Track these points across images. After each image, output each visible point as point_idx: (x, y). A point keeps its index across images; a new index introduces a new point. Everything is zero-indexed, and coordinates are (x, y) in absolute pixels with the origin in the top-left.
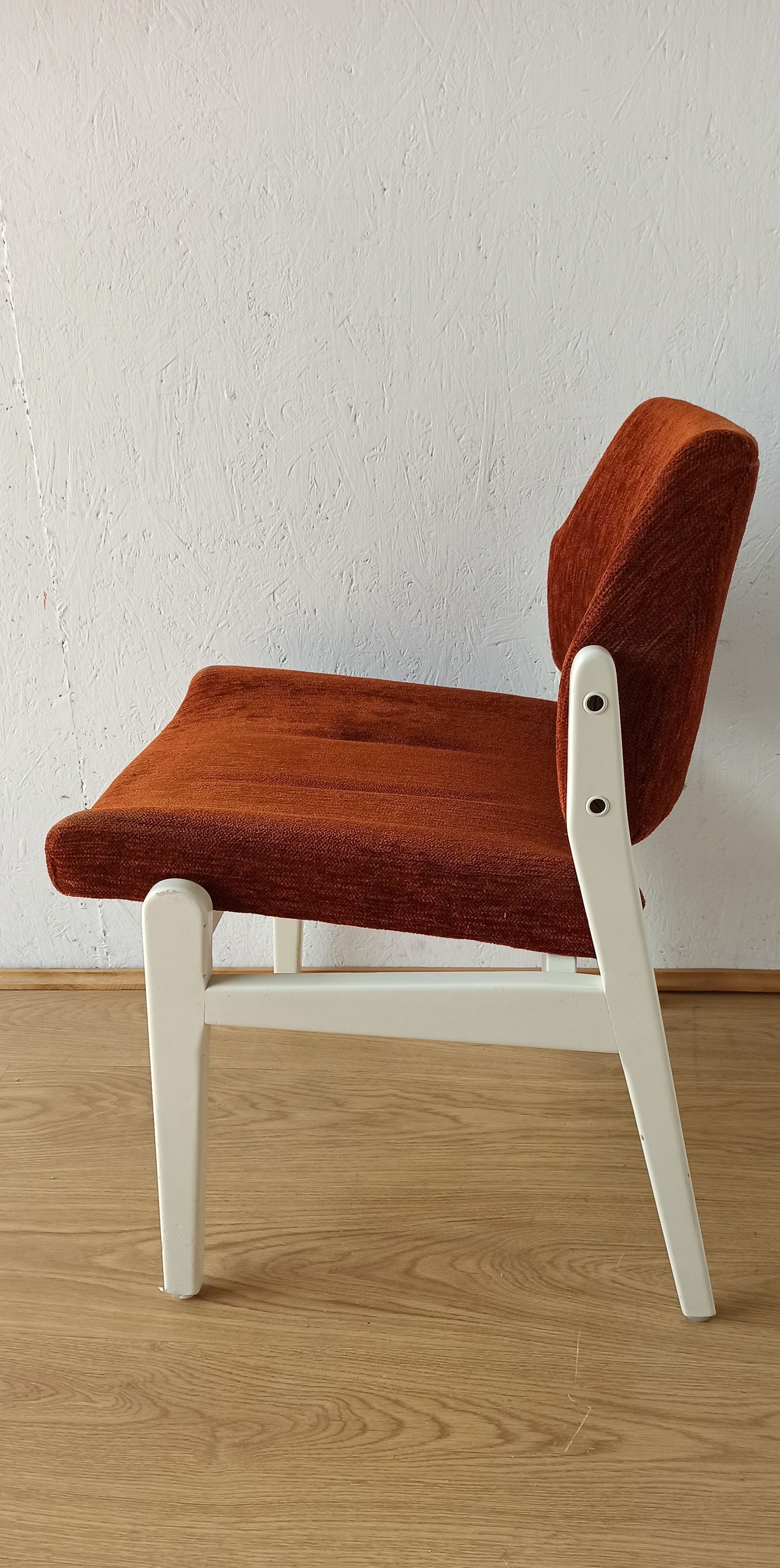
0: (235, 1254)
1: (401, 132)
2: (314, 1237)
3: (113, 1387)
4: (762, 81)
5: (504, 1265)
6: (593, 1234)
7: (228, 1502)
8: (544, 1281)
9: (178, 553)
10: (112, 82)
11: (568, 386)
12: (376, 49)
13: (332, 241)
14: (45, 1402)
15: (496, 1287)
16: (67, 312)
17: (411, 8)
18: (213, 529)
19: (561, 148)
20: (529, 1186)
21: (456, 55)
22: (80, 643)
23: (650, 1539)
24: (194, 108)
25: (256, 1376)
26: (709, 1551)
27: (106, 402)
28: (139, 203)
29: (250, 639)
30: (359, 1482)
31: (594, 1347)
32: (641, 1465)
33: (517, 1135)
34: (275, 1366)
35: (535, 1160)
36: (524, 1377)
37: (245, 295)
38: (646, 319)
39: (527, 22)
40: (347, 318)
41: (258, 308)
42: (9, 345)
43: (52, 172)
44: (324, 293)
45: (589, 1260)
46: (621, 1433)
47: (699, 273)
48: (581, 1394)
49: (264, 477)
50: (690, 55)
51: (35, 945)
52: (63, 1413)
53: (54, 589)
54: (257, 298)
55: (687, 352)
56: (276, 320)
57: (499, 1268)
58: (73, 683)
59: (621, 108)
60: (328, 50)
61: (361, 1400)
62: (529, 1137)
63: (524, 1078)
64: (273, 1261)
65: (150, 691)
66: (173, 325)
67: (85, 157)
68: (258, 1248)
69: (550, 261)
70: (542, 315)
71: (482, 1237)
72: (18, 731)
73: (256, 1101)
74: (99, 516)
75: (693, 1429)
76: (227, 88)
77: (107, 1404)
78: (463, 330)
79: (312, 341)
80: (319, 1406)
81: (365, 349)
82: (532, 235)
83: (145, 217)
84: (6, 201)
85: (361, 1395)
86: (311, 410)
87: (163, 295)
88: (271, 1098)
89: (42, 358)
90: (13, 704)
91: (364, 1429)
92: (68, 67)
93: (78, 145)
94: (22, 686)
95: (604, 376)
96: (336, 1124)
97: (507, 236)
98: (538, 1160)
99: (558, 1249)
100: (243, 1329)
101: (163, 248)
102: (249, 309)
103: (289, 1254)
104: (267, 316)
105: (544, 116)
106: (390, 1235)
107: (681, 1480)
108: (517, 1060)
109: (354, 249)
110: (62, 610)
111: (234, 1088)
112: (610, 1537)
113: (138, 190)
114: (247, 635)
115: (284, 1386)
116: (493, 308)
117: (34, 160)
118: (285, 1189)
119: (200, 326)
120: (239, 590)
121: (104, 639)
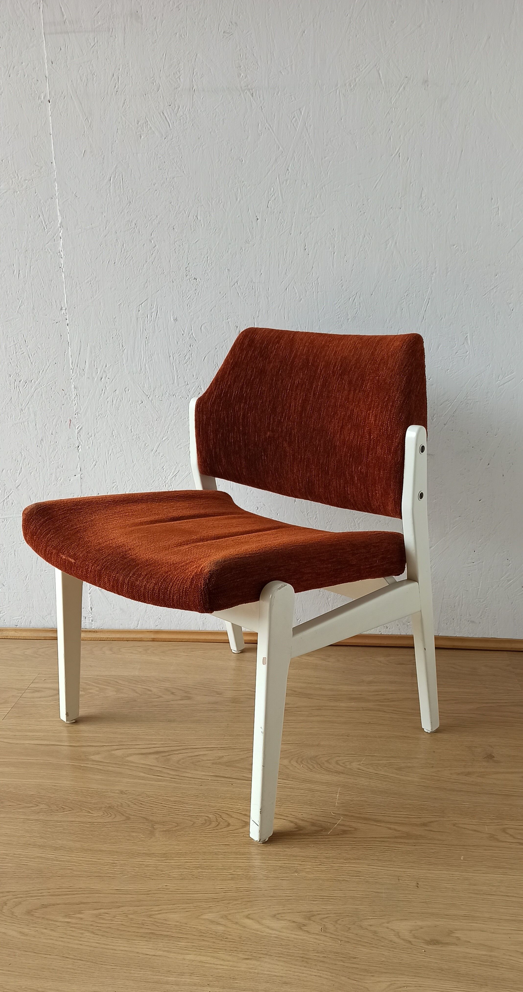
0: (163, 756)
1: (267, 191)
2: (205, 749)
3: (102, 808)
4: (448, 173)
5: (303, 762)
6: (350, 750)
7: (160, 852)
8: (323, 768)
9: (143, 400)
10: (121, 162)
11: (350, 320)
12: (255, 151)
13: (230, 244)
14: (66, 813)
15: (298, 771)
16: (92, 274)
17: (273, 132)
18: (162, 388)
19: (348, 202)
20: (318, 730)
21: (295, 155)
22: (88, 447)
23: (367, 866)
24: (162, 176)
25: (174, 804)
26: (395, 871)
27: (109, 321)
28: (132, 221)
29: (179, 447)
30: (226, 845)
31: (346, 794)
32: (365, 839)
33: (314, 708)
34: (184, 801)
35: (322, 719)
36: (310, 806)
37: (185, 269)
38: (389, 287)
39: (331, 141)
40: (237, 282)
41: (191, 275)
42: (60, 290)
43: (88, 205)
44: (225, 269)
45: (347, 760)
46: (357, 827)
47: (417, 265)
48: (338, 812)
49: (190, 362)
50: (412, 159)
51: (52, 615)
52: (76, 817)
53: (75, 418)
54: (190, 271)
55: (411, 305)
56: (200, 282)
57: (300, 763)
58: (83, 468)
59: (378, 183)
60: (231, 150)
61: (227, 814)
62: (320, 709)
63: (320, 684)
64: (183, 759)
65: (124, 474)
66: (146, 283)
67: (105, 198)
68: (175, 754)
69: (341, 257)
70: (336, 284)
71: (292, 750)
72: (51, 494)
73: (174, 691)
74: (102, 379)
75: (392, 826)
76: (180, 167)
77: (99, 815)
78: (296, 290)
79: (218, 293)
80: (206, 816)
81: (245, 298)
82: (332, 244)
83: (134, 228)
84: (63, 218)
85: (227, 812)
86: (216, 328)
87: (142, 268)
88: (182, 690)
89: (77, 297)
90: (49, 479)
91: (229, 825)
92: (99, 153)
93: (102, 191)
94: (54, 470)
95: (368, 315)
96: (217, 702)
97: (319, 244)
98: (324, 719)
99: (331, 756)
100: (168, 786)
101: (143, 244)
102: (186, 276)
103: (192, 757)
104: (195, 280)
105: (339, 186)
106: (244, 749)
107: (385, 845)
108: (316, 676)
109: (241, 248)
110: (79, 429)
111: (162, 686)
112: (347, 865)
113: (132, 215)
114: (177, 445)
115: (189, 809)
116: (312, 279)
117: (79, 198)
118: (190, 729)
119: (160, 283)
120: (175, 420)
121: (100, 445)
